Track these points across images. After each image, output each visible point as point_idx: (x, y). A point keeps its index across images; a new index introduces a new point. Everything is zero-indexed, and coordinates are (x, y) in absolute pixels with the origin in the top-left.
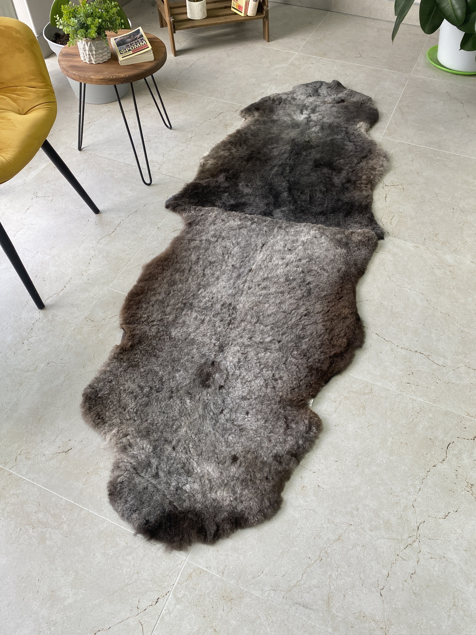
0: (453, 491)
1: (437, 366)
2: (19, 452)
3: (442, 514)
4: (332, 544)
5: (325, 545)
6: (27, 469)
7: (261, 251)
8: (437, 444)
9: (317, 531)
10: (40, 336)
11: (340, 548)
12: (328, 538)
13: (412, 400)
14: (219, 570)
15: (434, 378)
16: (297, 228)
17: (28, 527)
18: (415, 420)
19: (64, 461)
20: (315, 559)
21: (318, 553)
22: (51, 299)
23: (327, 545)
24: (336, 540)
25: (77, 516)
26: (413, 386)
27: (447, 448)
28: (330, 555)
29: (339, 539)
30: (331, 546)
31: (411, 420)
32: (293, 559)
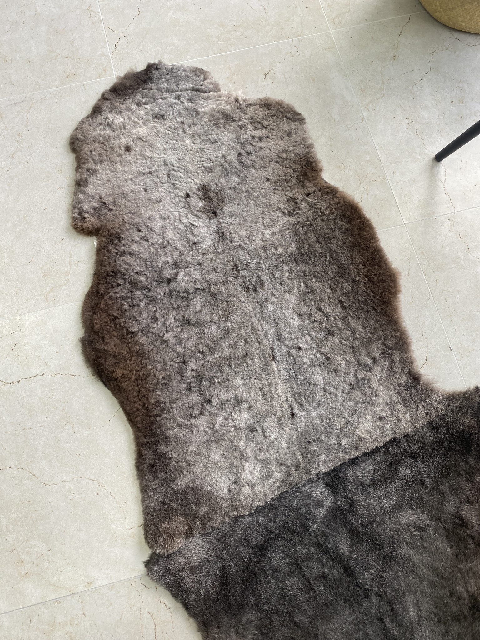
7: (287, 399)
16: (274, 483)
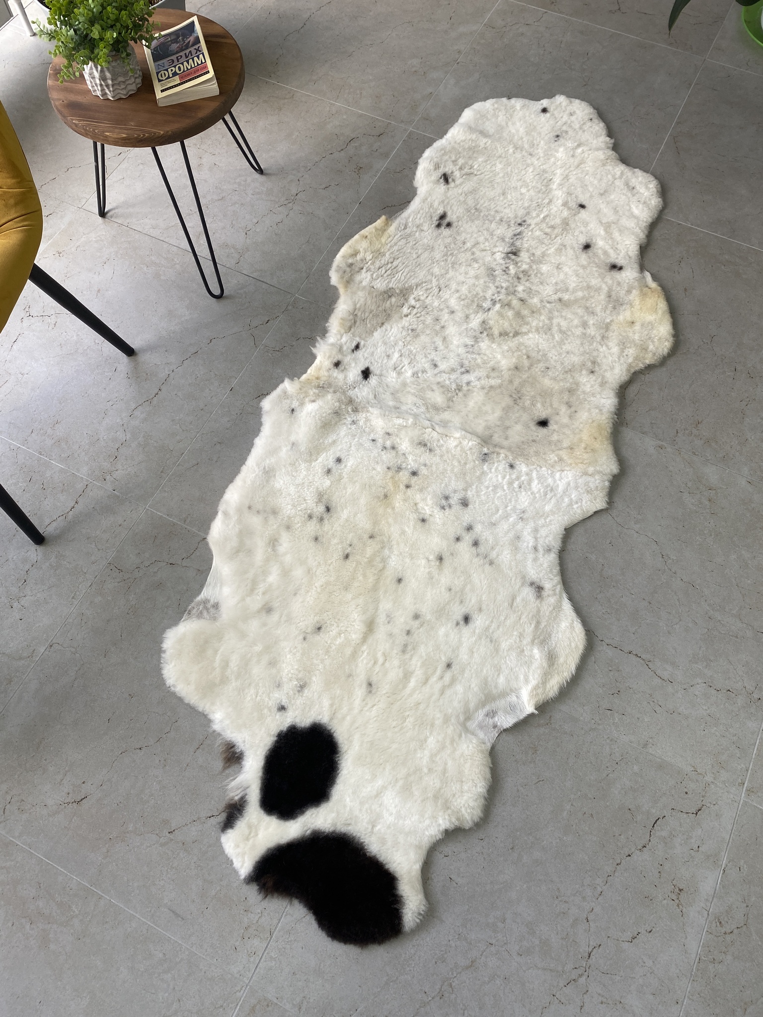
0: (651, 898)
1: (660, 681)
2: (8, 798)
3: (628, 935)
4: (460, 973)
5: (450, 973)
6: (21, 827)
8: (639, 818)
9: (442, 951)
10: (39, 595)
11: (471, 980)
12: (455, 963)
13: (611, 740)
14: (294, 1002)
15: (651, 702)
17: (23, 920)
18: (610, 775)
19: (75, 818)
20: (433, 994)
21: (438, 986)
22: (54, 524)
23: (452, 974)
24: (467, 968)
25: (94, 908)
26: (616, 715)
27: (653, 826)
28: (456, 990)
29: (471, 966)
30: (458, 975)
31: (605, 775)
32: (402, 993)
